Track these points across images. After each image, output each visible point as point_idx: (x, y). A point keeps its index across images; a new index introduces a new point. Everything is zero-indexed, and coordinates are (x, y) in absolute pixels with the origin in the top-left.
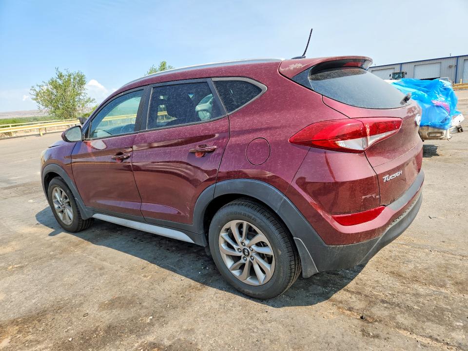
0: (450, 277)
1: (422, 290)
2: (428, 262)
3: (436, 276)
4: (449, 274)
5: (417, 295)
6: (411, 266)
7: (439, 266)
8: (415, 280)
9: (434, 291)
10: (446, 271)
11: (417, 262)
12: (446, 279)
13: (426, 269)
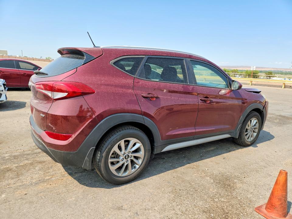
0: (14, 172)
1: (26, 162)
2: (29, 174)
3: (22, 169)
4: (16, 172)
5: (27, 159)
6: (37, 168)
7: (22, 174)
8: (32, 164)
9: (20, 163)
10: (17, 173)
11: (35, 171)
12: (17, 170)
13: (29, 170)
